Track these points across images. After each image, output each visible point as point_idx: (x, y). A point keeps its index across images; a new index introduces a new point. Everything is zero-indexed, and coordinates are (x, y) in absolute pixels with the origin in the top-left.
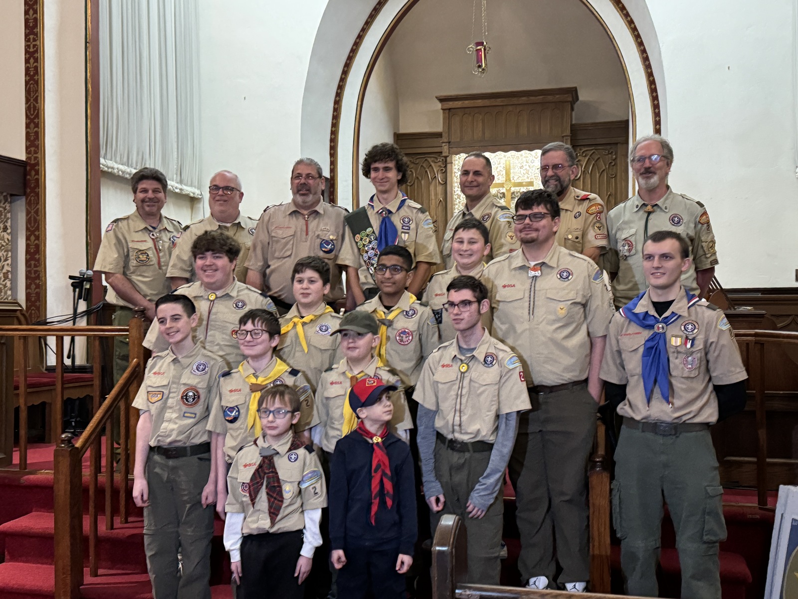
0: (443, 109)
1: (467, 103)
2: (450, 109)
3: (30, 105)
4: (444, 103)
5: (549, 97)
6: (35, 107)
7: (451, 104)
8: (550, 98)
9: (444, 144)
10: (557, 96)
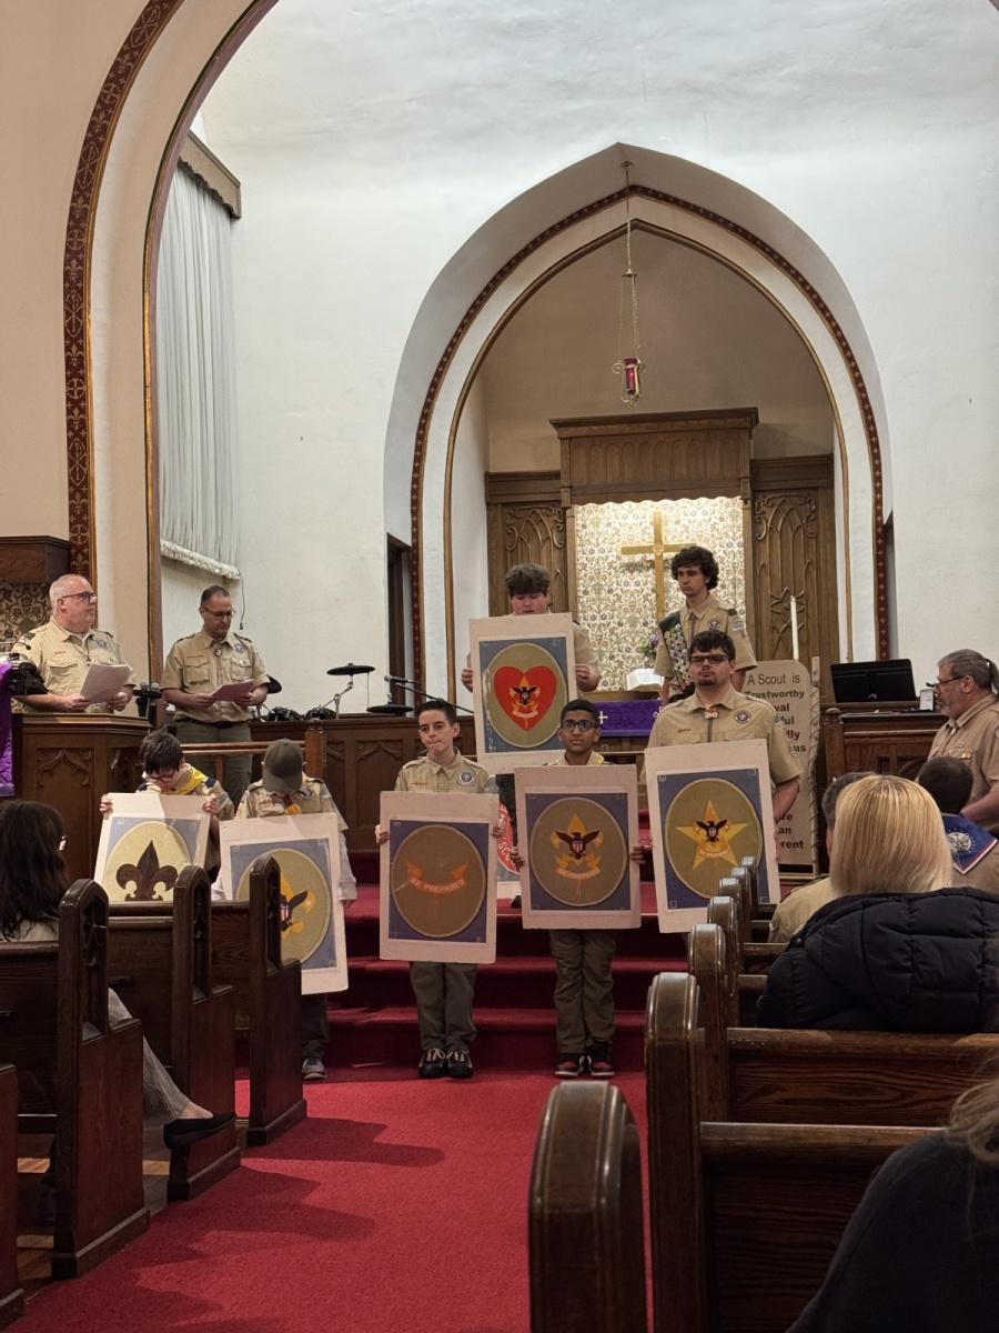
0: (561, 439)
1: (596, 429)
2: (570, 438)
3: (75, 469)
4: (562, 429)
5: (717, 421)
6: (81, 472)
7: (572, 431)
8: (718, 423)
9: (562, 490)
10: (730, 420)
